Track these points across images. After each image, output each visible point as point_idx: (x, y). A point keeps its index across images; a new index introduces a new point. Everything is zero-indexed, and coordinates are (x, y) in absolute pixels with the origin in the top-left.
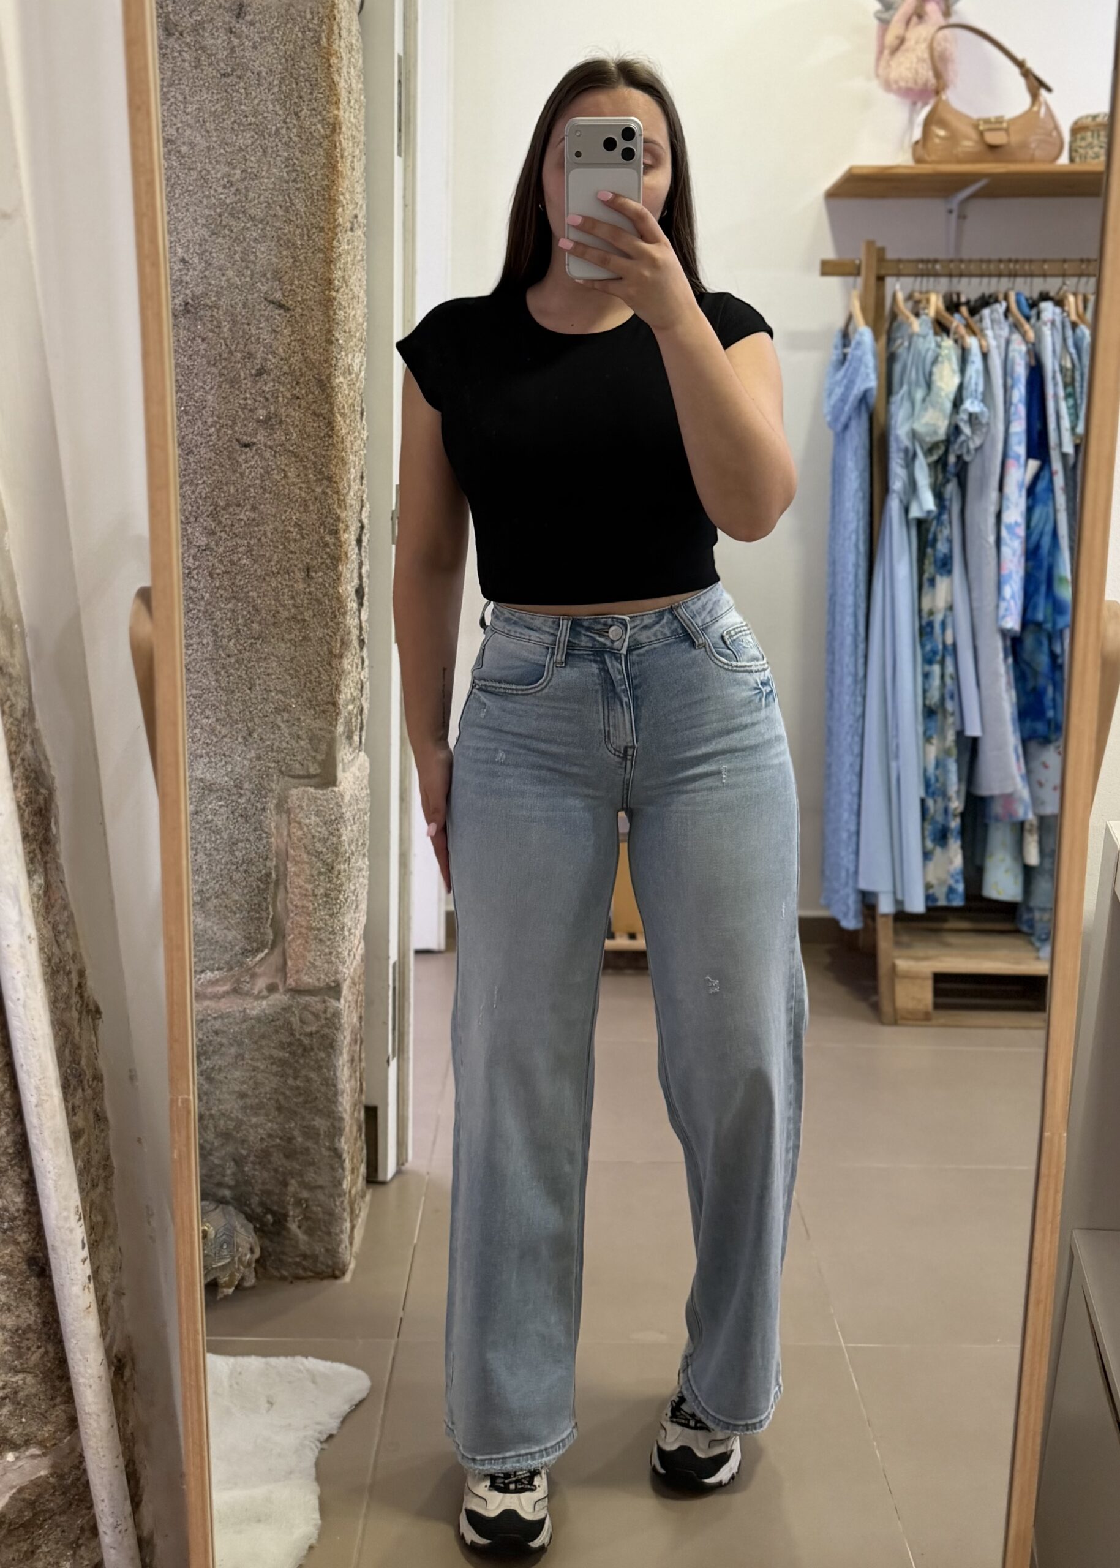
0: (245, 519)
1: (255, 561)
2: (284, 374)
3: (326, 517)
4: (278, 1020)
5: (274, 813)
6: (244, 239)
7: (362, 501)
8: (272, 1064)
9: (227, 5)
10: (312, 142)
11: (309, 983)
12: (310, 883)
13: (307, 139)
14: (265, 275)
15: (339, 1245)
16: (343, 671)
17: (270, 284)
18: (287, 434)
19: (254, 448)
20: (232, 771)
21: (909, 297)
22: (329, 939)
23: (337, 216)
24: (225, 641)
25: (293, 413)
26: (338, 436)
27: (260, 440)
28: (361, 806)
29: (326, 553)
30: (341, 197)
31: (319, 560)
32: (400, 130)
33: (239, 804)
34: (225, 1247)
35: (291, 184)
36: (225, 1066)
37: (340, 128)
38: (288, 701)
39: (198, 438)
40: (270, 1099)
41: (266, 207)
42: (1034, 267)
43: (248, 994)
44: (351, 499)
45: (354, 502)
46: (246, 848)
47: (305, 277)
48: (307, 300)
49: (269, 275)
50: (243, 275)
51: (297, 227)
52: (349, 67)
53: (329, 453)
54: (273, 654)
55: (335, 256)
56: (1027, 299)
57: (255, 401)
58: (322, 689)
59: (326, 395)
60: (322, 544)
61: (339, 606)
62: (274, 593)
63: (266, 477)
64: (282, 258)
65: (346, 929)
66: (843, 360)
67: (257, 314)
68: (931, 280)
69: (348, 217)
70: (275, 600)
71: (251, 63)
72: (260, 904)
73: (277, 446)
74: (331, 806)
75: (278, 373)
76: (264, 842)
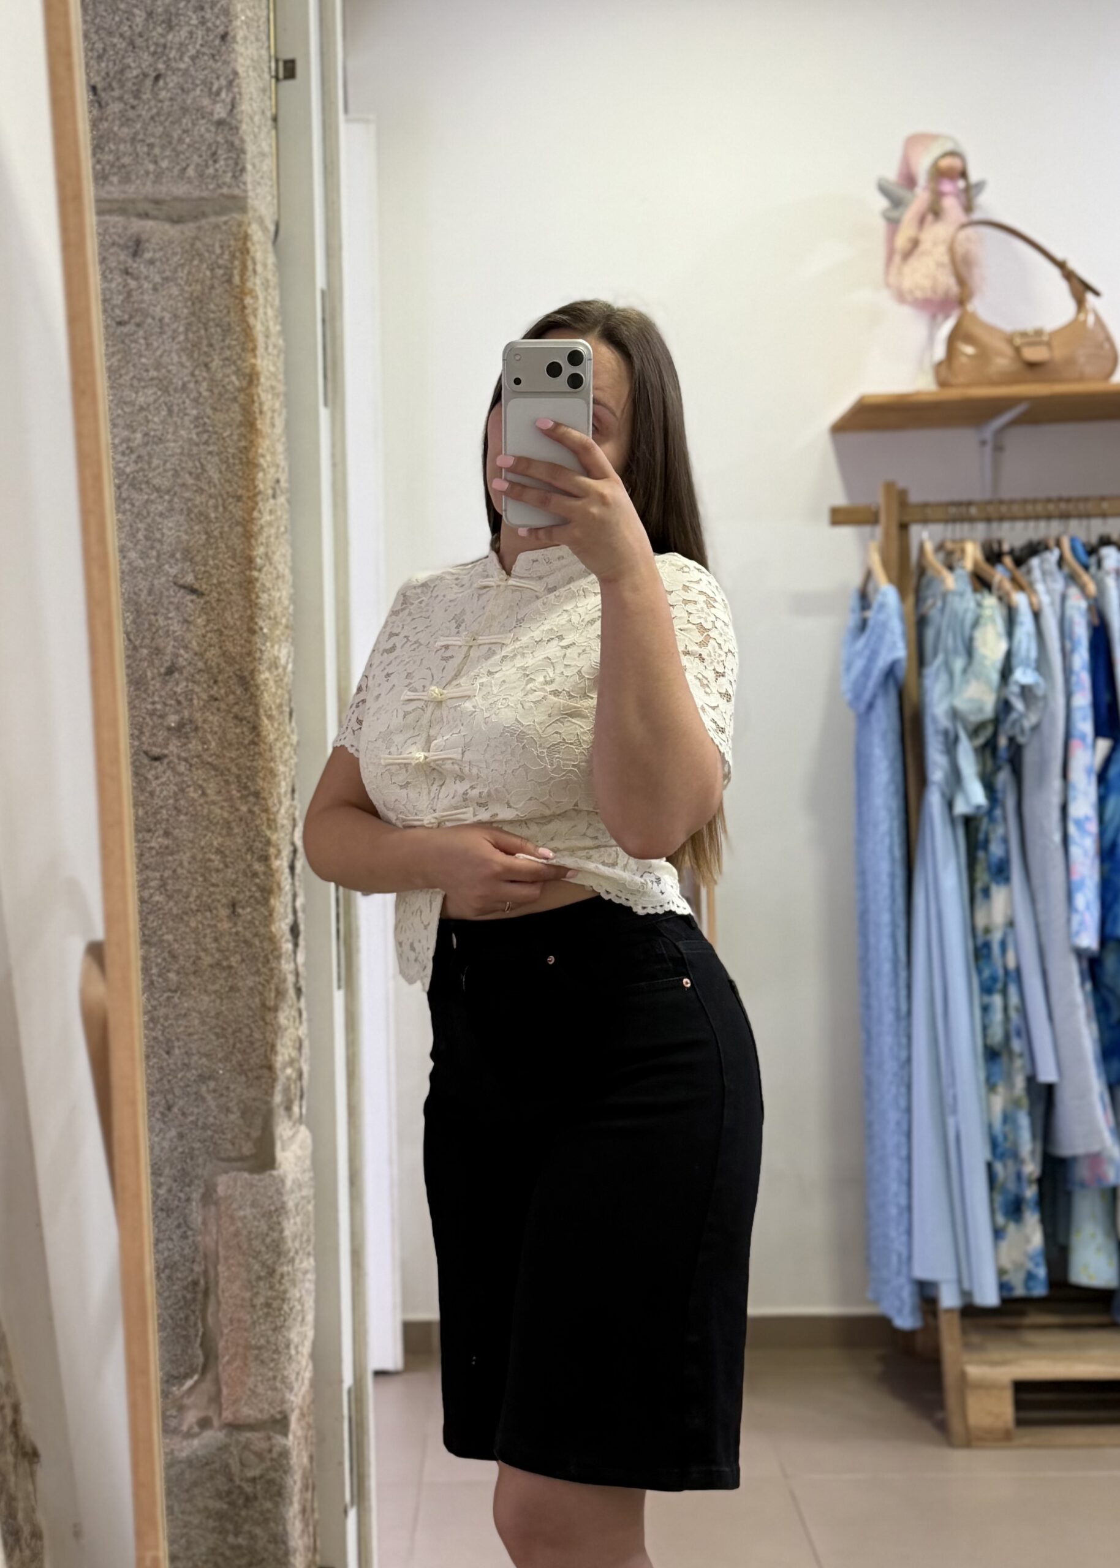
0: (157, 847)
1: (170, 897)
2: (200, 671)
3: (254, 841)
4: (213, 1462)
5: (200, 1204)
6: (148, 513)
7: (294, 820)
8: (208, 1517)
9: (122, 242)
10: (226, 396)
11: (249, 1416)
12: (246, 1289)
13: (220, 395)
14: (173, 556)
16: (280, 1027)
17: (180, 565)
18: (204, 743)
19: (166, 761)
21: (940, 547)
22: (273, 1360)
23: (257, 482)
25: (211, 718)
26: (265, 743)
27: (172, 752)
28: (305, 1193)
29: (257, 885)
30: (262, 461)
31: (248, 894)
32: (325, 377)
35: (202, 447)
37: (258, 379)
38: (214, 1066)
41: (173, 476)
42: (1090, 507)
43: (177, 1431)
44: (283, 817)
45: (284, 822)
46: (169, 1250)
47: (221, 556)
48: (224, 582)
49: (178, 555)
50: (148, 557)
51: (211, 496)
52: (265, 307)
53: (255, 764)
54: (194, 1010)
55: (255, 529)
56: (1084, 545)
57: (165, 704)
58: (254, 1050)
59: (249, 695)
60: (249, 874)
61: (271, 948)
62: (193, 936)
63: (180, 796)
64: (193, 534)
65: (292, 1347)
66: (863, 625)
67: (165, 601)
68: (966, 527)
69: (270, 483)
70: (195, 943)
71: (152, 308)
72: (187, 1318)
73: (192, 758)
74: (270, 1194)
75: (192, 671)
76: (190, 1240)
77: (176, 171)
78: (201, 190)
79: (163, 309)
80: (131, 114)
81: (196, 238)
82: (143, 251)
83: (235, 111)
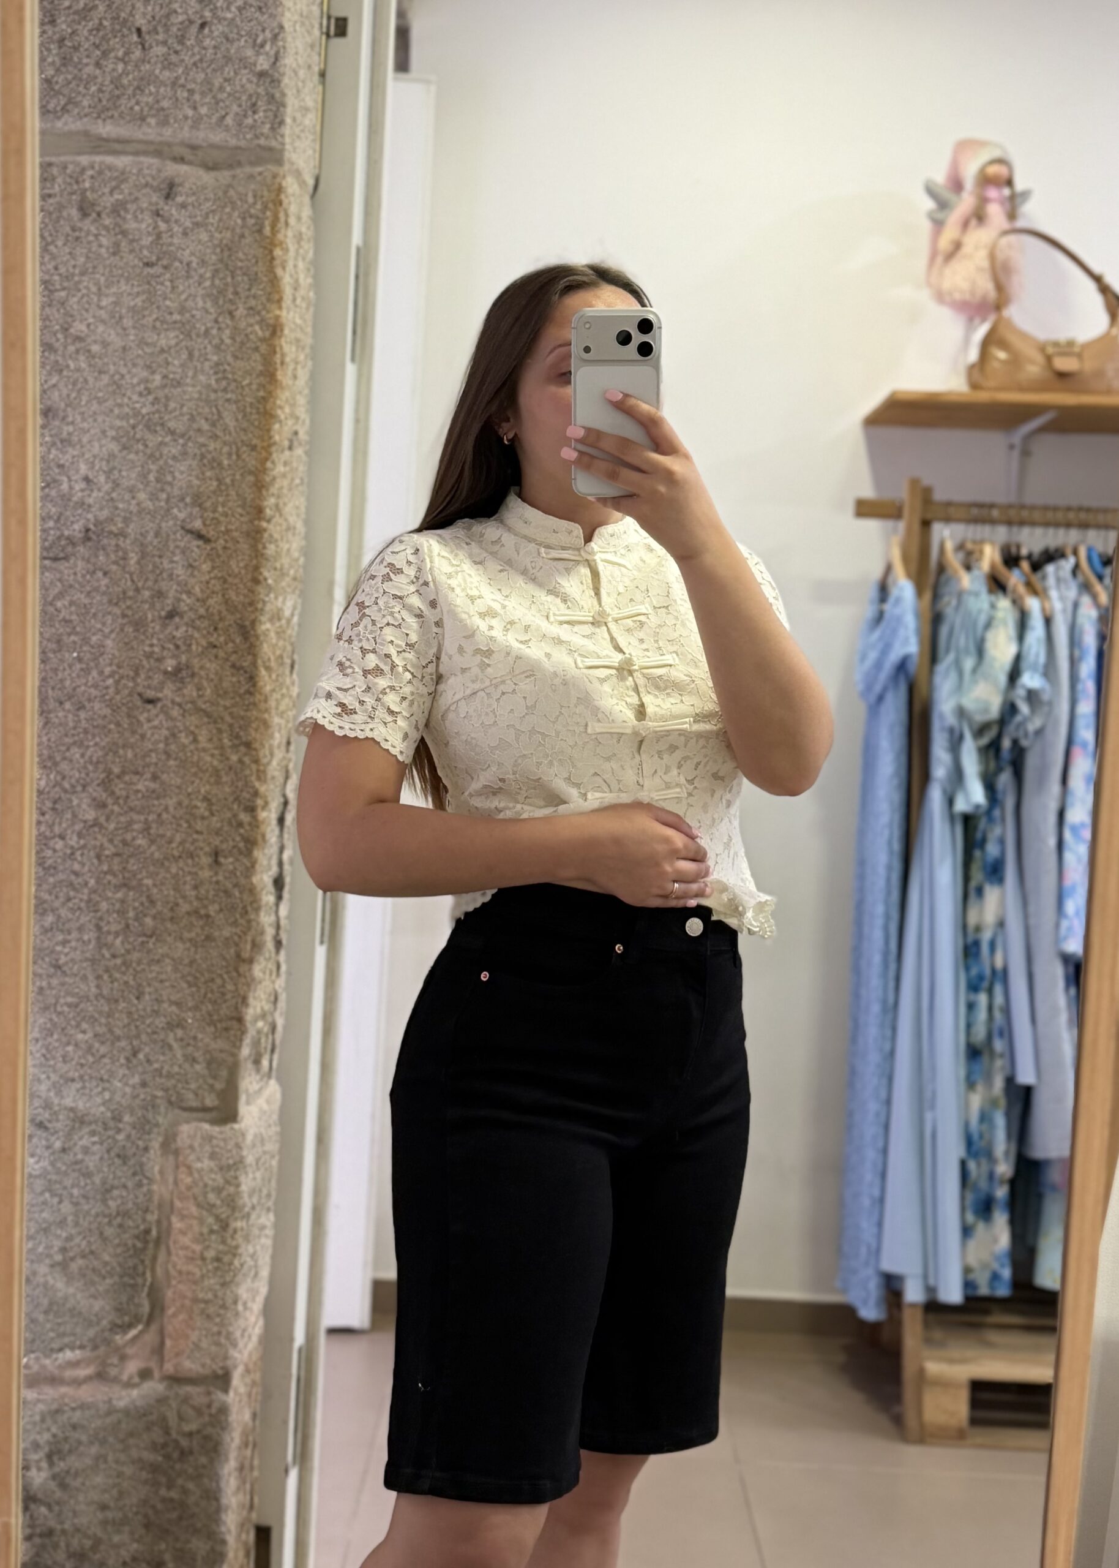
0: (144, 790)
1: (152, 842)
2: (201, 617)
3: (242, 791)
4: (151, 1414)
5: (159, 1153)
6: (161, 455)
7: (288, 772)
8: (142, 1469)
9: (155, 184)
10: (248, 345)
11: (191, 1370)
12: (198, 1243)
13: (242, 343)
14: (182, 499)
16: (253, 979)
17: (189, 509)
18: (199, 690)
19: (159, 705)
20: (110, 1100)
22: (219, 1315)
23: (272, 433)
24: (110, 938)
25: (208, 665)
26: (260, 694)
27: (166, 696)
28: (267, 1147)
29: (240, 835)
30: (279, 412)
31: (231, 843)
32: (354, 333)
33: (116, 1141)
35: (220, 394)
36: (83, 1470)
37: (282, 330)
38: (183, 1015)
39: (92, 690)
41: (189, 420)
43: (115, 1380)
44: (273, 769)
45: (276, 774)
46: (122, 1197)
47: (230, 504)
48: (231, 530)
49: (188, 500)
50: (157, 499)
51: (225, 443)
52: (296, 259)
53: (249, 714)
54: (168, 956)
55: (268, 479)
56: (1100, 556)
57: (163, 648)
58: (225, 1001)
59: (248, 645)
60: (234, 823)
61: (251, 899)
62: (173, 882)
63: (171, 740)
64: (204, 479)
65: (240, 1303)
66: (879, 618)
67: (172, 546)
68: (986, 528)
69: (287, 435)
70: (175, 889)
71: (180, 251)
72: (135, 1268)
73: (187, 703)
74: (229, 1147)
75: (193, 616)
76: (145, 1189)
77: (214, 120)
78: (238, 139)
80: (174, 58)
81: (230, 186)
82: (176, 195)
83: (278, 64)
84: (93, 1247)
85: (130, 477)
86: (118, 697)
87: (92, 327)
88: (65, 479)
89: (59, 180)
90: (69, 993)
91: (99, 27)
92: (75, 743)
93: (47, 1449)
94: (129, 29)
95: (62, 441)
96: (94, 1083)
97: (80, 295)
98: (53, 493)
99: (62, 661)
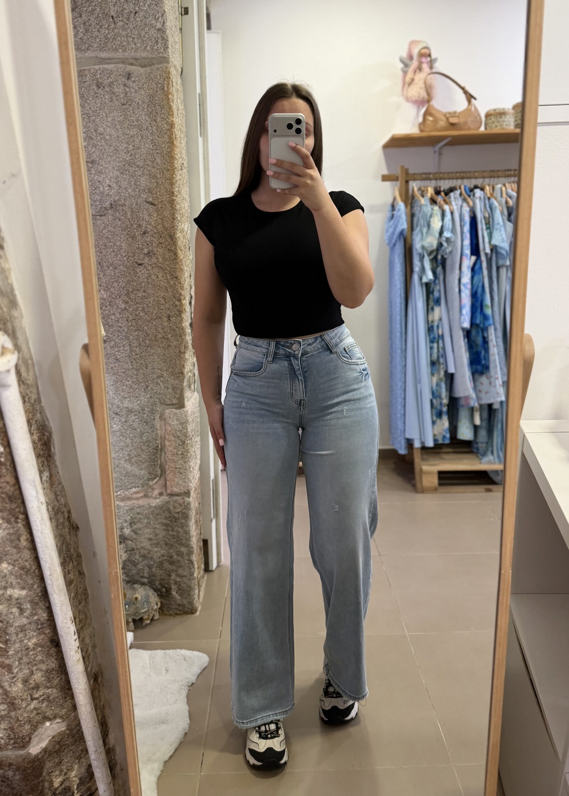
0: (141, 296)
1: (146, 314)
2: (155, 233)
3: (176, 294)
4: (164, 507)
5: (159, 420)
6: (135, 175)
7: (191, 286)
8: (162, 526)
9: (123, 74)
10: (163, 132)
11: (176, 491)
12: (175, 449)
13: (160, 131)
14: (145, 191)
15: (194, 600)
16: (186, 359)
17: (147, 194)
18: (157, 259)
19: (143, 266)
20: (140, 404)
21: (419, 189)
22: (185, 472)
23: (175, 164)
24: (134, 349)
25: (160, 250)
26: (179, 259)
27: (146, 262)
28: (196, 415)
29: (177, 309)
30: (176, 156)
31: (174, 313)
32: (200, 126)
33: (144, 417)
34: (145, 603)
35: (154, 151)
36: (142, 528)
37: (174, 126)
38: (163, 373)
39: (119, 262)
40: (162, 540)
41: (144, 161)
42: (471, 175)
43: (151, 497)
44: (186, 286)
46: (148, 436)
47: (162, 191)
48: (163, 201)
49: (146, 191)
50: (135, 191)
51: (158, 169)
52: (177, 99)
53: (176, 266)
54: (155, 353)
55: (174, 181)
56: (469, 188)
57: (143, 245)
58: (177, 367)
59: (173, 242)
60: (174, 305)
61: (182, 332)
62: (155, 327)
63: (149, 278)
64: (152, 183)
65: (191, 468)
66: (392, 217)
67: (142, 208)
68: (429, 182)
69: (180, 164)
70: (155, 330)
71: (135, 99)
72: (154, 459)
73: (153, 264)
74: (183, 416)
75: (152, 233)
76: (155, 433)
77: (143, 47)
78: (152, 55)
79: (139, 99)
80: (126, 26)
81: (151, 73)
82: (131, 78)
83: (165, 25)
84: (139, 453)
85: (124, 184)
86: (129, 264)
87: (105, 129)
88: (102, 186)
89: (88, 76)
90: (122, 368)
91: (98, 16)
92: (115, 281)
93: (129, 522)
94: (109, 17)
95: (99, 172)
96: (134, 398)
97: (100, 117)
98: (98, 192)
99: (107, 252)
